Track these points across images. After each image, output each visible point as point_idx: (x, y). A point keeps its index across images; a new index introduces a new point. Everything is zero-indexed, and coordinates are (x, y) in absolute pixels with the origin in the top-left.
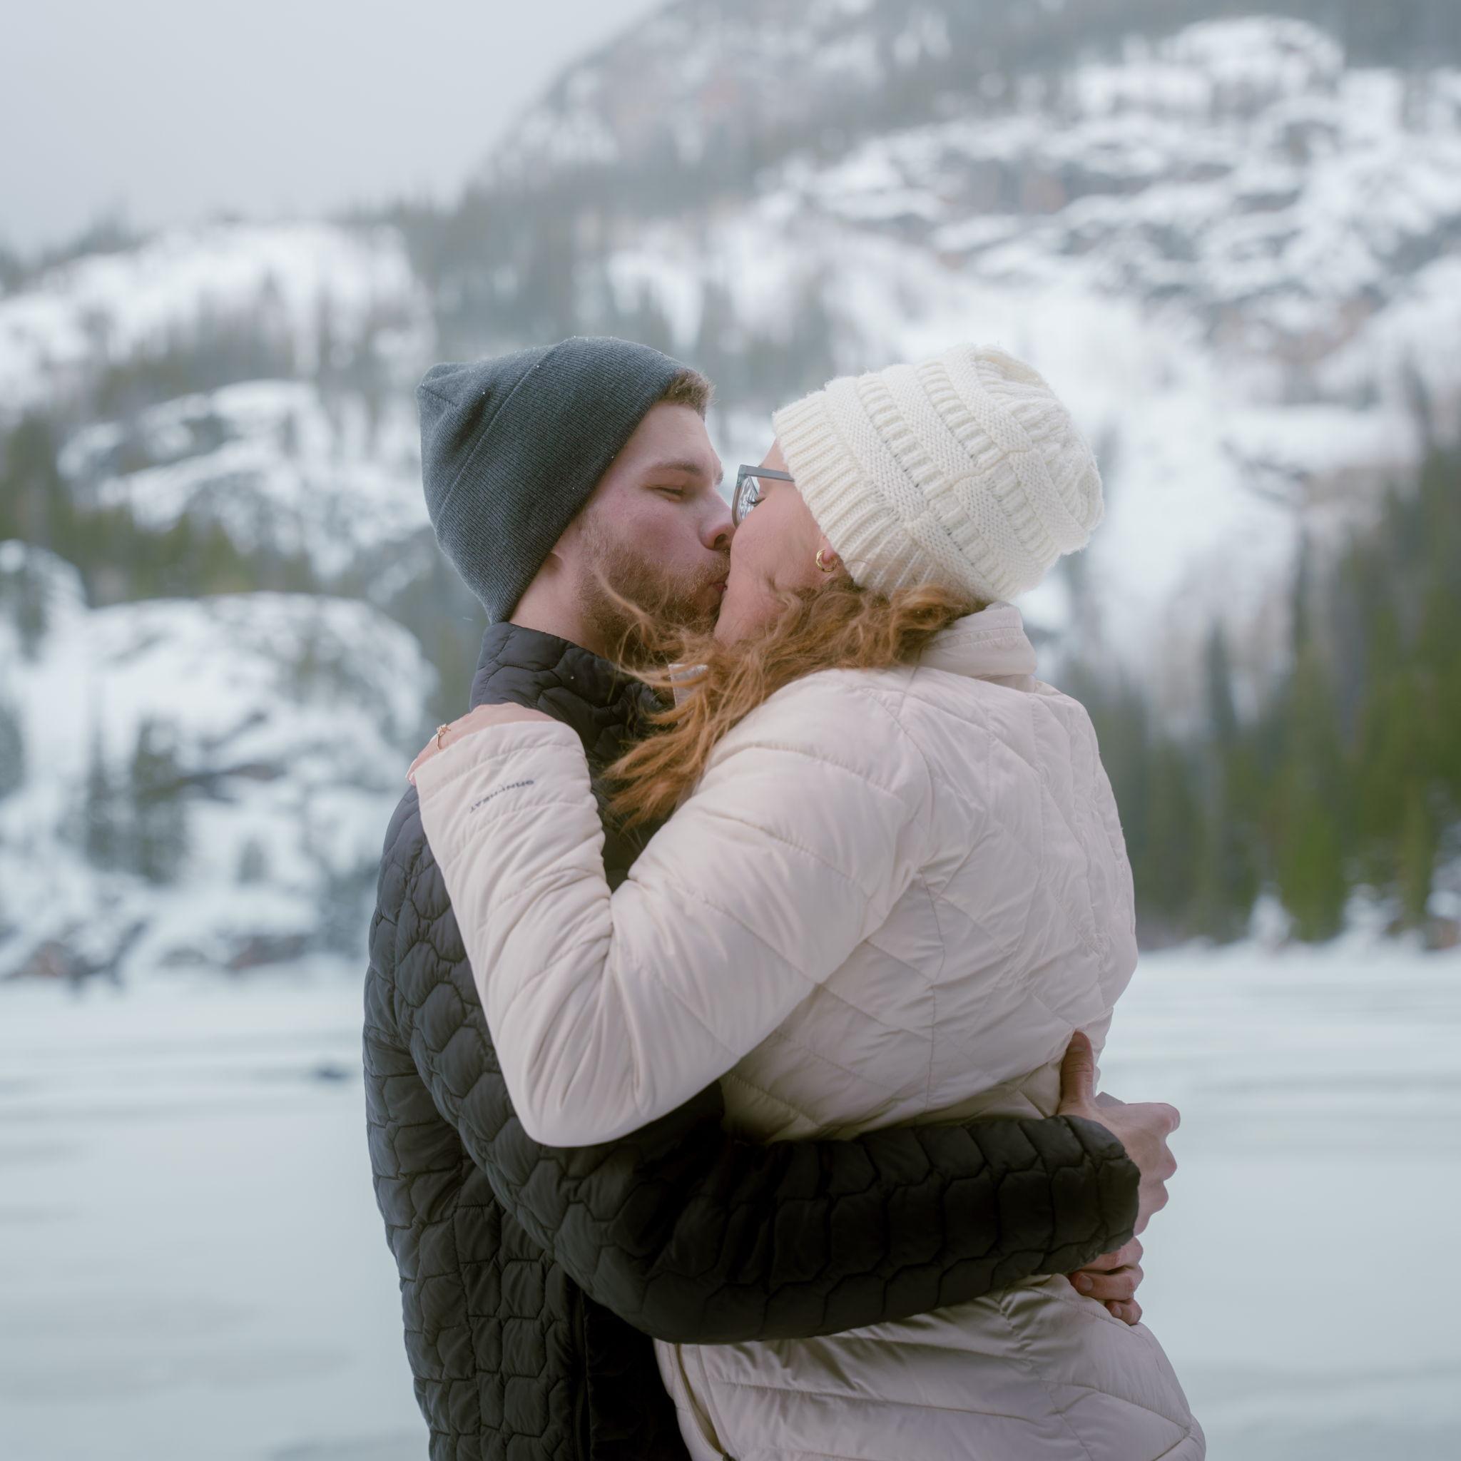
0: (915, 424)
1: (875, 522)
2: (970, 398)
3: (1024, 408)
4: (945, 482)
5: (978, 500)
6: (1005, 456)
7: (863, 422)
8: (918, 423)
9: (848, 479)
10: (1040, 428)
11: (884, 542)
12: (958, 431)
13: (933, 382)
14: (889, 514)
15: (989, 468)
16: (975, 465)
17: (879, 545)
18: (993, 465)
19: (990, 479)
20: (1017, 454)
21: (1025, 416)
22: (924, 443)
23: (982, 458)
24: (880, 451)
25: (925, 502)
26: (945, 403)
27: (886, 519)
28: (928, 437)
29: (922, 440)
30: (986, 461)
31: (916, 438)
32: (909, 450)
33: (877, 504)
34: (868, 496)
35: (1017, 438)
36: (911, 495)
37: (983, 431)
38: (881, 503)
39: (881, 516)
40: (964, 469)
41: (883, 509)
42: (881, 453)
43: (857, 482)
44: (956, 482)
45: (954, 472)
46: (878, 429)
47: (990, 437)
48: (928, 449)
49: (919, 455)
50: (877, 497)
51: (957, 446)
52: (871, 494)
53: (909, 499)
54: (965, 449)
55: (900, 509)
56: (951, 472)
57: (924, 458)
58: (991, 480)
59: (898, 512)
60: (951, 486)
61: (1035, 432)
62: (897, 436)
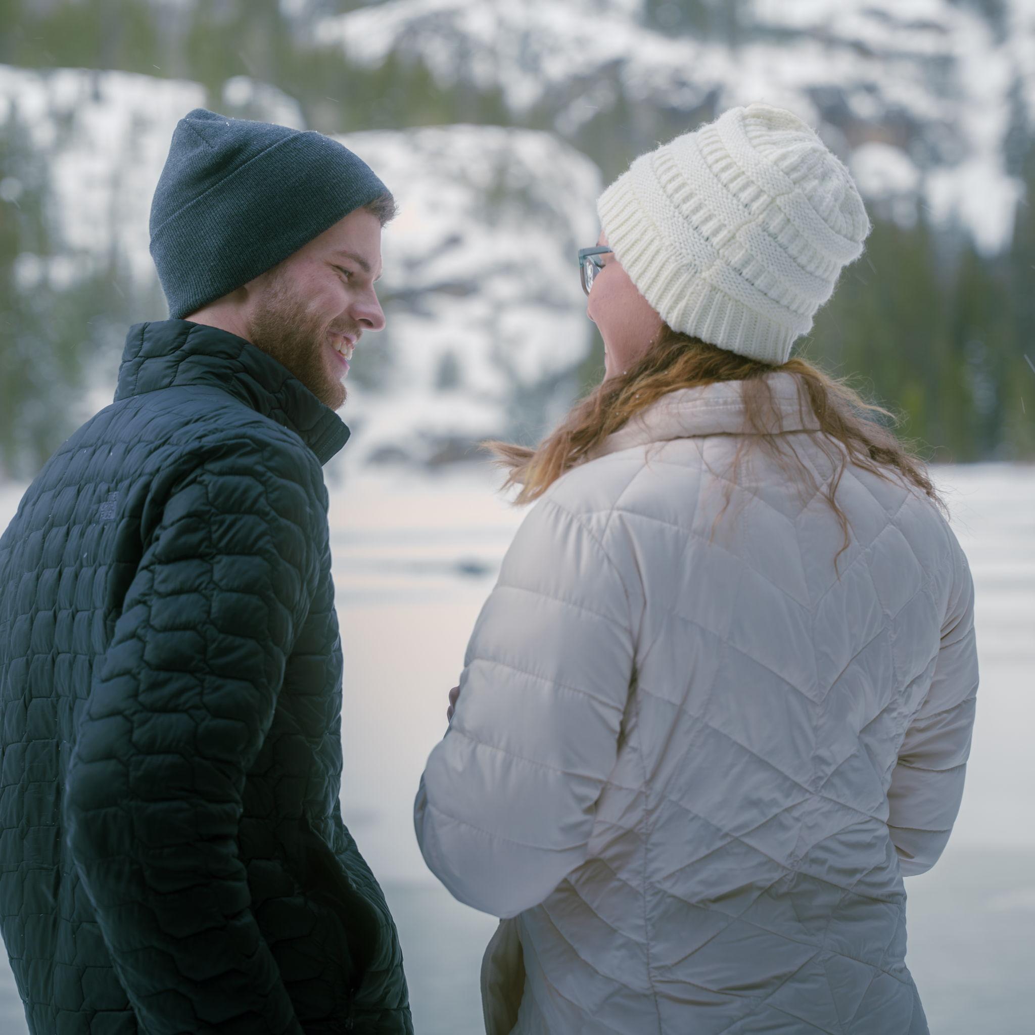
0: (697, 187)
1: (678, 279)
2: (738, 156)
3: (784, 157)
4: (729, 232)
5: (757, 241)
6: (773, 200)
7: (659, 195)
8: (699, 186)
9: (653, 248)
10: (799, 171)
11: (688, 294)
12: (731, 186)
13: (708, 145)
14: (688, 269)
15: (761, 213)
16: (750, 214)
17: (685, 297)
18: (764, 210)
19: (763, 222)
20: (782, 197)
21: (785, 164)
22: (707, 202)
23: (755, 206)
24: (674, 217)
25: (715, 251)
26: (720, 163)
27: (685, 275)
28: (709, 197)
29: (705, 200)
30: (758, 208)
31: (700, 199)
32: (696, 210)
33: (676, 263)
34: (669, 258)
35: (781, 183)
36: (703, 249)
37: (752, 182)
38: (679, 261)
39: (681, 273)
40: (741, 218)
41: (683, 266)
42: (675, 219)
43: (660, 249)
44: (738, 230)
45: (734, 222)
46: (670, 197)
47: (759, 186)
48: (711, 207)
49: (704, 214)
50: (677, 256)
51: (732, 200)
52: (671, 256)
53: (702, 252)
54: (739, 201)
55: (697, 262)
56: (732, 223)
57: (710, 216)
58: (765, 223)
59: (695, 265)
60: (734, 234)
61: (795, 175)
62: (686, 200)
